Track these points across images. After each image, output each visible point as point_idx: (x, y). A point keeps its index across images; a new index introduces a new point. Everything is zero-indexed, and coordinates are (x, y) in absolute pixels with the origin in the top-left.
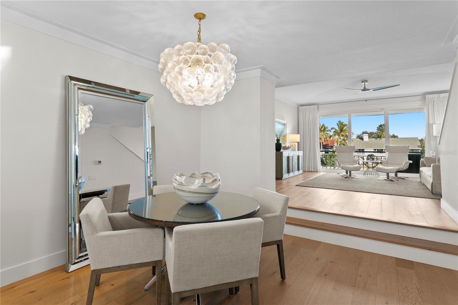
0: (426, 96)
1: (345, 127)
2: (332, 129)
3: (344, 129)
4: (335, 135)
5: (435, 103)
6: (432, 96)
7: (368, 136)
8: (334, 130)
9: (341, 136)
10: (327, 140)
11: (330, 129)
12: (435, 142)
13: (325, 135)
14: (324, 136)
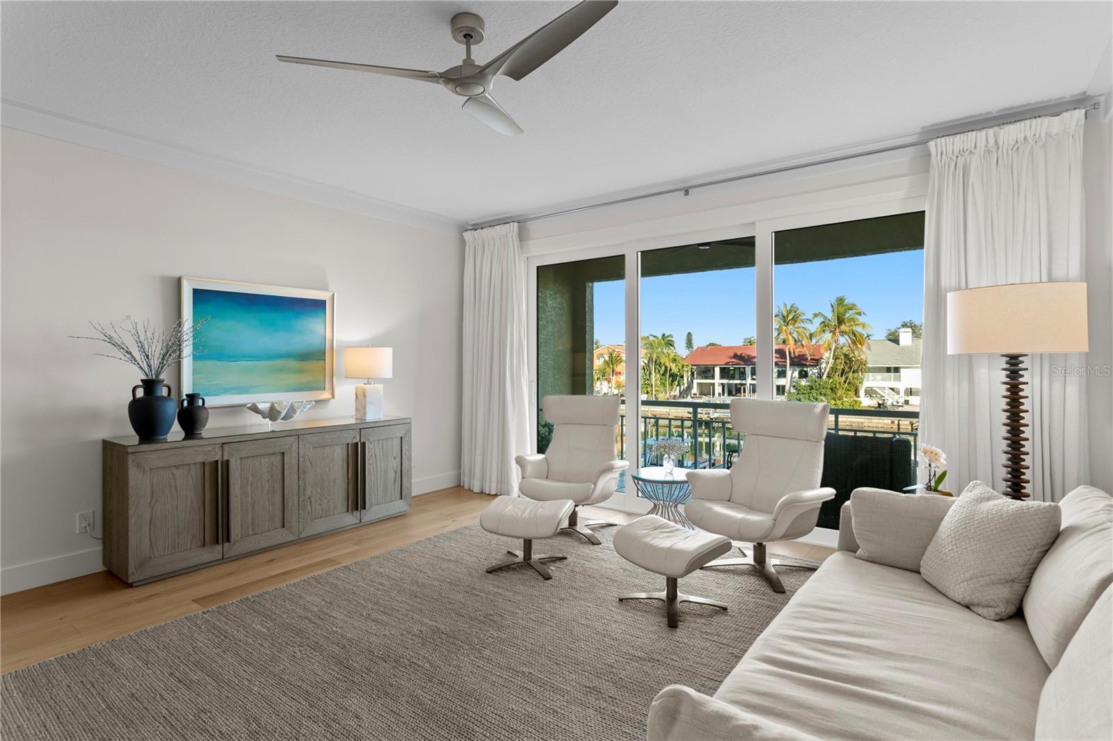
0: (932, 144)
1: (851, 312)
2: (815, 315)
3: (847, 315)
4: (824, 331)
5: (973, 178)
6: (959, 141)
7: (911, 334)
8: (822, 319)
9: (838, 334)
10: (803, 345)
11: (810, 317)
12: (965, 385)
13: (797, 332)
14: (795, 335)
